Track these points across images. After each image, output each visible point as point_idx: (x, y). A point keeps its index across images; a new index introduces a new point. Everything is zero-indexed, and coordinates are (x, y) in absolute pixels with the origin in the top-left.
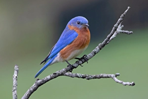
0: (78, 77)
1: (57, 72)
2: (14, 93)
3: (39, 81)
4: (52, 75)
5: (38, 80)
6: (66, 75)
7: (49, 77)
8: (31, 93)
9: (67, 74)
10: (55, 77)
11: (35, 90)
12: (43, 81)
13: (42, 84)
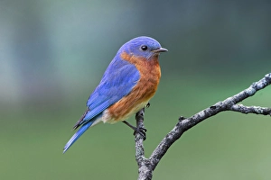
0: (256, 112)
1: (217, 104)
2: (137, 145)
3: (184, 122)
4: (208, 109)
5: (183, 119)
6: (234, 110)
7: (202, 114)
8: (170, 143)
9: (236, 106)
10: (214, 114)
11: (177, 137)
12: (192, 120)
13: (190, 127)
